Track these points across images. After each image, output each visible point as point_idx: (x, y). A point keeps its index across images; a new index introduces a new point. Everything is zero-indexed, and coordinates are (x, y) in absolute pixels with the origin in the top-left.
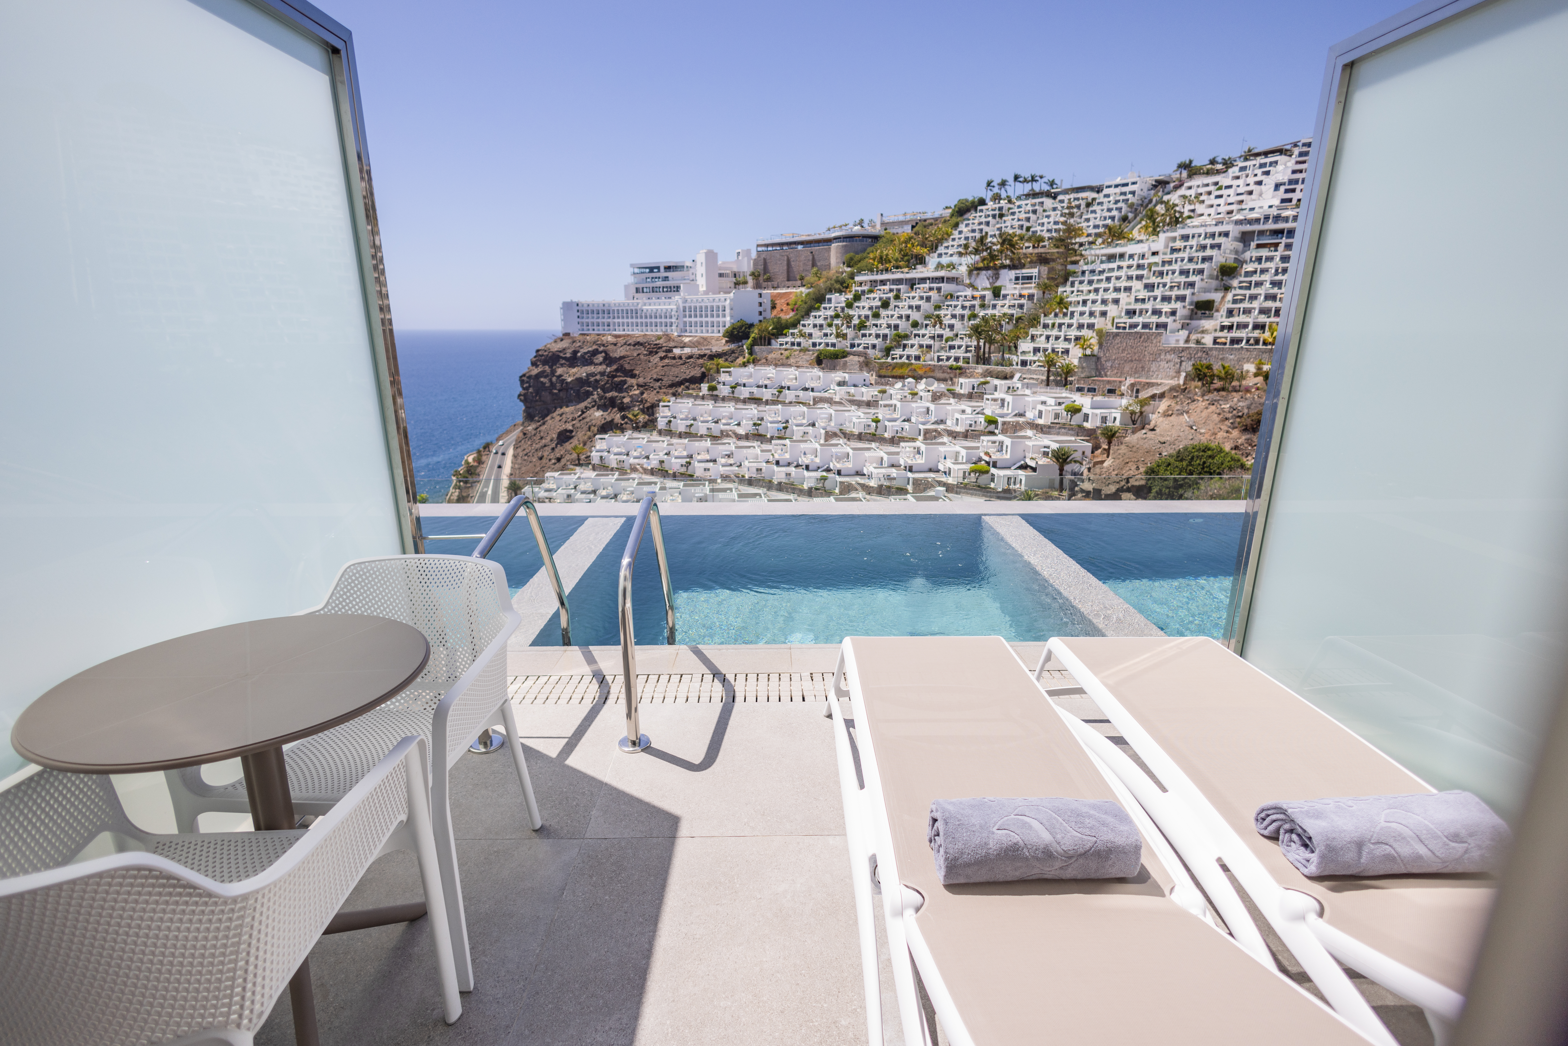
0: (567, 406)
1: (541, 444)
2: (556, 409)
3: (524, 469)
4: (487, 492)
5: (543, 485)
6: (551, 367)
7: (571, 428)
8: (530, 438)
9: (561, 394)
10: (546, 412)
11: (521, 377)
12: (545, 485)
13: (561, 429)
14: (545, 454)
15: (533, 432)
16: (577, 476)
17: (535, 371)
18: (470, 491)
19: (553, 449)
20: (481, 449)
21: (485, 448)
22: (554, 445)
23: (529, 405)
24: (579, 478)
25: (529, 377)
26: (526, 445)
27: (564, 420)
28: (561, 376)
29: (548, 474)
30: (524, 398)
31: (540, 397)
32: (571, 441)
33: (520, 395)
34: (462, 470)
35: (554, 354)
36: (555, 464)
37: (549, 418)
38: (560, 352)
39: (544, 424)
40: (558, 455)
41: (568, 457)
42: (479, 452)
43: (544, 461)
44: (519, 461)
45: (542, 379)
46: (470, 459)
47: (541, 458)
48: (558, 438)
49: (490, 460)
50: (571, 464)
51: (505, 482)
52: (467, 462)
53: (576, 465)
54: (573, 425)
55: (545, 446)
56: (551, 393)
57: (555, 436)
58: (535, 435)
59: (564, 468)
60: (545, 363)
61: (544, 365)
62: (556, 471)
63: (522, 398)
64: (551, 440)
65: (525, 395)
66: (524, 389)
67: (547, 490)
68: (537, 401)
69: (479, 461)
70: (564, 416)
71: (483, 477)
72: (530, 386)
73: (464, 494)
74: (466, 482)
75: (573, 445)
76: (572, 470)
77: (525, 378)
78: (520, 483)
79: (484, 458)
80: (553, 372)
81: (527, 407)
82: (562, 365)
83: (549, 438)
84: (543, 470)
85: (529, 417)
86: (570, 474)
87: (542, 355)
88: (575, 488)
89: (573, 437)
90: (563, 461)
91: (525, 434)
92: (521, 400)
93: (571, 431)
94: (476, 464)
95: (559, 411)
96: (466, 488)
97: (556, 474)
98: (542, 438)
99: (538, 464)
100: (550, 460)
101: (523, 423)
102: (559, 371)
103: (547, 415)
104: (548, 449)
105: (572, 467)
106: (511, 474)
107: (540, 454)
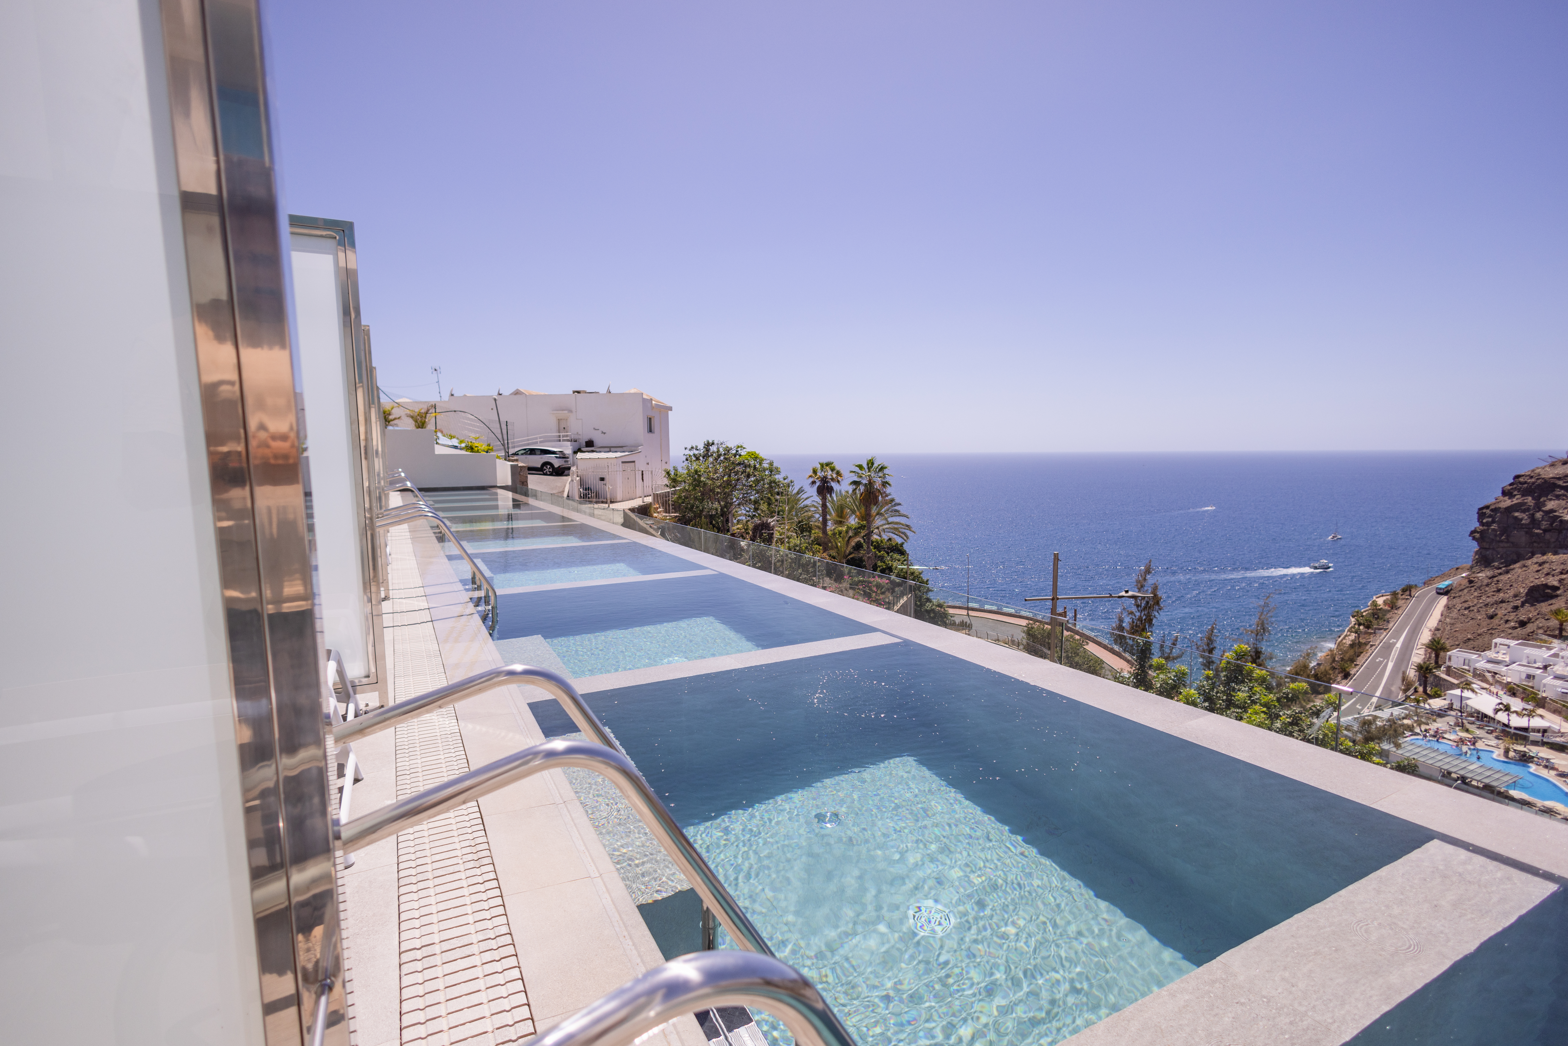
0: (1555, 553)
1: (1495, 598)
2: (1533, 554)
3: (1459, 626)
4: (1395, 644)
5: (1487, 653)
6: (1537, 499)
7: (1556, 583)
8: (1479, 588)
9: (1548, 536)
10: (1515, 557)
11: (1480, 509)
12: (1490, 654)
13: (1538, 582)
14: (1501, 613)
15: (1486, 581)
16: (1552, 652)
17: (1507, 502)
18: (1372, 638)
19: (1516, 608)
20: (1399, 591)
21: (1404, 591)
22: (1519, 603)
23: (1486, 545)
24: (1556, 655)
25: (1496, 510)
26: (1471, 596)
27: (1545, 571)
28: (1552, 511)
29: (1498, 640)
30: (1479, 536)
31: (1508, 537)
32: (1553, 601)
33: (1472, 533)
34: (1365, 611)
35: (1545, 481)
36: (1514, 628)
37: (1518, 565)
38: (1559, 479)
39: (1507, 572)
40: (1523, 618)
41: (1541, 622)
42: (1394, 594)
43: (1496, 621)
44: (1454, 614)
45: (1516, 514)
46: (1380, 601)
47: (1491, 617)
48: (1527, 594)
49: (1407, 607)
50: (1545, 633)
51: (1425, 637)
52: (1375, 604)
53: (1555, 637)
54: (1561, 581)
55: (1502, 602)
56: (1529, 533)
57: (1523, 591)
58: (1487, 585)
59: (1529, 638)
60: (1525, 493)
61: (1523, 496)
62: (1513, 638)
63: (1477, 535)
64: (1515, 596)
65: (1482, 533)
66: (1482, 524)
67: (1490, 661)
68: (1502, 541)
69: (1393, 605)
70: (1546, 565)
71: (1393, 626)
72: (1493, 522)
73: (1362, 641)
74: (1368, 627)
75: (1554, 608)
76: (1545, 642)
77: (1488, 511)
78: (1448, 644)
79: (1400, 603)
80: (1539, 506)
81: (1481, 548)
82: (1558, 497)
83: (1511, 592)
84: (1492, 632)
85: (1483, 560)
86: (1540, 647)
87: (1525, 483)
88: (1545, 668)
89: (1557, 596)
90: (1530, 627)
91: (1471, 582)
92: (1474, 538)
93: (1557, 588)
94: (1387, 608)
95: (1539, 558)
96: (1366, 633)
97: (1513, 643)
98: (1499, 591)
99: (1484, 624)
100: (1507, 621)
101: (1472, 567)
102: (1551, 505)
103: (1515, 562)
104: (1509, 607)
105: (1544, 637)
106: (1437, 629)
107: (1491, 611)
